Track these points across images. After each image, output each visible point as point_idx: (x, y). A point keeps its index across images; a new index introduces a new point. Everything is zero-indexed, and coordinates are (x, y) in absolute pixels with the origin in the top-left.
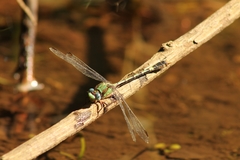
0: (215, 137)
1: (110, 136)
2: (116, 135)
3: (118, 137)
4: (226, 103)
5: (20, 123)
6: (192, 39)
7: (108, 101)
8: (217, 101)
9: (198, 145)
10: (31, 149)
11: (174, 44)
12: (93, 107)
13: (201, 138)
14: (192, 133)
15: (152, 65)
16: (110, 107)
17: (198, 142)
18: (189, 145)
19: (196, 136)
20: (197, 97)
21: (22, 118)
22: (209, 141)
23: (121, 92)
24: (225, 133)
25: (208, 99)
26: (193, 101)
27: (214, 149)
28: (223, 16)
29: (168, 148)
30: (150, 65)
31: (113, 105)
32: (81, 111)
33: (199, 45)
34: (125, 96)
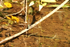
9: (47, 31)
11: (44, 17)
19: (47, 29)
20: (47, 24)
24: (51, 29)
27: (49, 31)
29: (43, 31)
33: (47, 18)
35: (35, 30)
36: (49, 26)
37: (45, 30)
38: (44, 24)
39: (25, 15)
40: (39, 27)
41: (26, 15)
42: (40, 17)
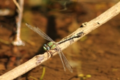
0: (109, 72)
1: (57, 70)
2: (59, 69)
3: (60, 70)
4: (115, 55)
5: (12, 62)
6: (97, 22)
7: (53, 51)
8: (111, 54)
9: (100, 76)
10: (13, 74)
11: (88, 24)
12: (46, 54)
13: (102, 72)
14: (97, 69)
15: (76, 34)
16: (54, 54)
17: (100, 74)
18: (96, 75)
19: (100, 71)
20: (101, 52)
21: (13, 59)
22: (106, 74)
23: (60, 47)
24: (114, 70)
25: (107, 52)
26: (99, 53)
27: (108, 78)
28: (113, 11)
29: (85, 76)
30: (75, 34)
31: (56, 53)
32: (40, 55)
33: (100, 25)
34: (62, 49)
35: (53, 72)
36: (108, 56)
37: (93, 72)
38: (87, 50)
39: (16, 14)
40: (72, 64)
41: (20, 15)
42: (75, 25)
